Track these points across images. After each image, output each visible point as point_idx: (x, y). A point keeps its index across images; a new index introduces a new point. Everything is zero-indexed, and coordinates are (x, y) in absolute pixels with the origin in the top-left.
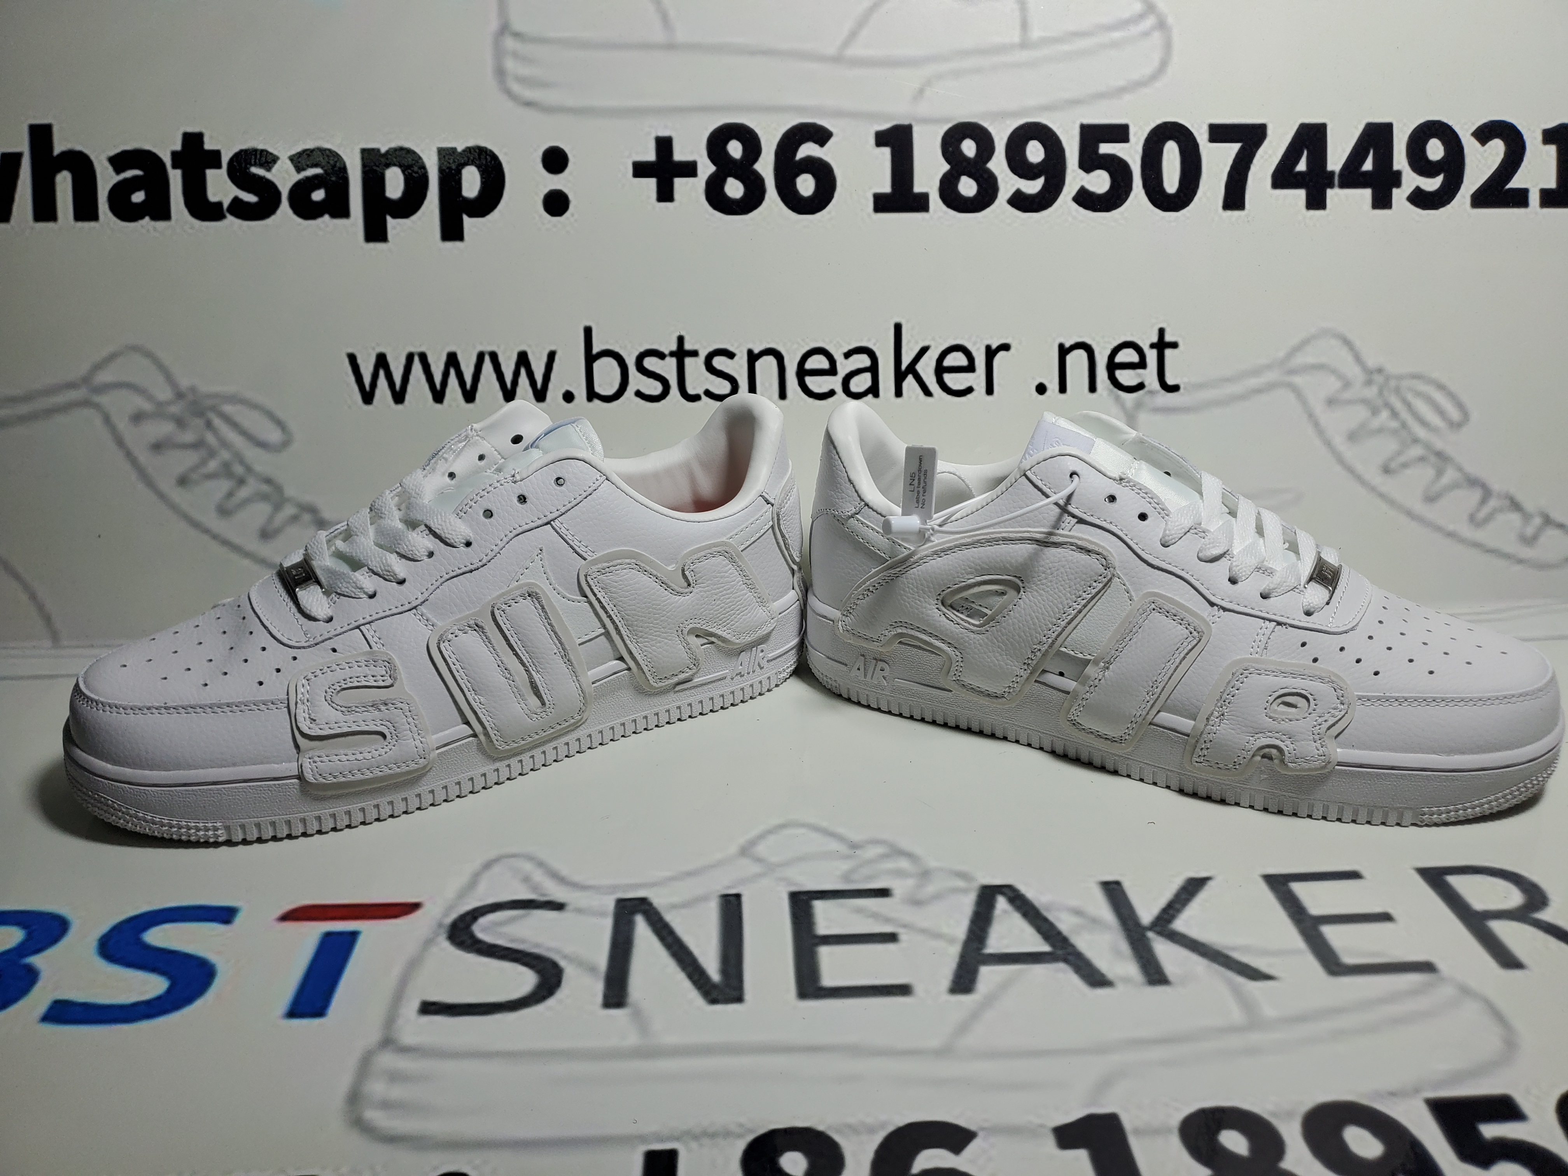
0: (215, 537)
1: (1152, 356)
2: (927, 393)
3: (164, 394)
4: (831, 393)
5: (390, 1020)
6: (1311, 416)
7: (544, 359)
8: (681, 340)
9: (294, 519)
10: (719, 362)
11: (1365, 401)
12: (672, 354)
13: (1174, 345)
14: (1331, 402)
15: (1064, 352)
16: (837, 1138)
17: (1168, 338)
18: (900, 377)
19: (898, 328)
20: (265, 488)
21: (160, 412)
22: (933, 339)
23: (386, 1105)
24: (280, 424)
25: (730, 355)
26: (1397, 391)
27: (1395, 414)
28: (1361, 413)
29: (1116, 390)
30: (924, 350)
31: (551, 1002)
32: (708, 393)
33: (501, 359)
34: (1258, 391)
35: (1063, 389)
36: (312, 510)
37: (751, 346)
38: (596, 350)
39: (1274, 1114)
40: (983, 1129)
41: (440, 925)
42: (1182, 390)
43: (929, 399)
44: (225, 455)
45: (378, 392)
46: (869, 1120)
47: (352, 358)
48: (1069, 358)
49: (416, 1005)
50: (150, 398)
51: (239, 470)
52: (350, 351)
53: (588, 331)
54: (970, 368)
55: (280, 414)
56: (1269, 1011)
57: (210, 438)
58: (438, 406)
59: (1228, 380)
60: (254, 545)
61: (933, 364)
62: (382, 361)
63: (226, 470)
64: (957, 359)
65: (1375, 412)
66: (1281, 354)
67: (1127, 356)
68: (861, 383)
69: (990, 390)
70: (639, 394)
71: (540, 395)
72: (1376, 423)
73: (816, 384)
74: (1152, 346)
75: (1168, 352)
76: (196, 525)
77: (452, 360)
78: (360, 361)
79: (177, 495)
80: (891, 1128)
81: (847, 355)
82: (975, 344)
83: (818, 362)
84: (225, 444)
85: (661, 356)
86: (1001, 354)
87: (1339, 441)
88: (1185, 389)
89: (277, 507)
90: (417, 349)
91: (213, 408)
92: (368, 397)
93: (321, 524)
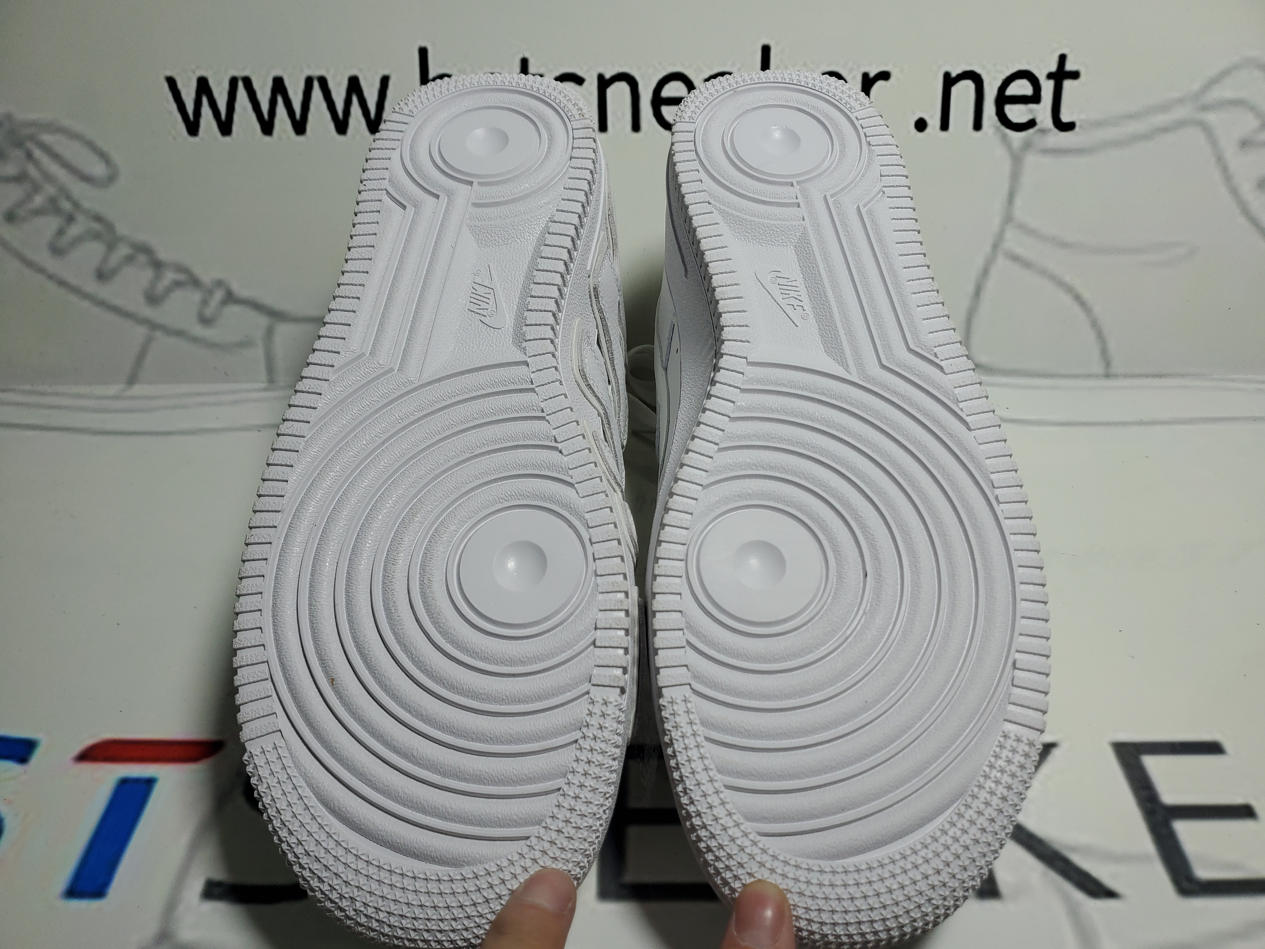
0: (51, 277)
1: (1048, 88)
6: (1220, 159)
7: (377, 85)
8: (525, 63)
9: (129, 259)
13: (1075, 75)
14: (1245, 144)
15: (949, 81)
17: (1069, 66)
19: (766, 51)
20: (96, 226)
24: (103, 156)
25: (579, 80)
29: (1003, 128)
33: (331, 85)
34: (1165, 130)
35: (945, 126)
36: (145, 249)
37: (601, 70)
38: (432, 71)
42: (1077, 129)
44: (50, 190)
45: (203, 122)
47: (171, 82)
48: (955, 90)
49: (199, 884)
51: (66, 206)
52: (169, 74)
53: (423, 53)
55: (101, 144)
57: (32, 171)
58: (267, 139)
59: (1131, 117)
60: (91, 286)
62: (203, 86)
66: (1196, 87)
67: (1022, 88)
71: (374, 125)
74: (1050, 76)
75: (1068, 84)
76: (31, 264)
77: (279, 86)
78: (180, 85)
79: (8, 233)
81: (708, 81)
82: (851, 71)
83: (675, 89)
84: (49, 177)
86: (880, 84)
87: (1247, 189)
88: (1081, 127)
89: (111, 247)
90: (240, 74)
91: (32, 138)
92: (193, 128)
93: (158, 265)
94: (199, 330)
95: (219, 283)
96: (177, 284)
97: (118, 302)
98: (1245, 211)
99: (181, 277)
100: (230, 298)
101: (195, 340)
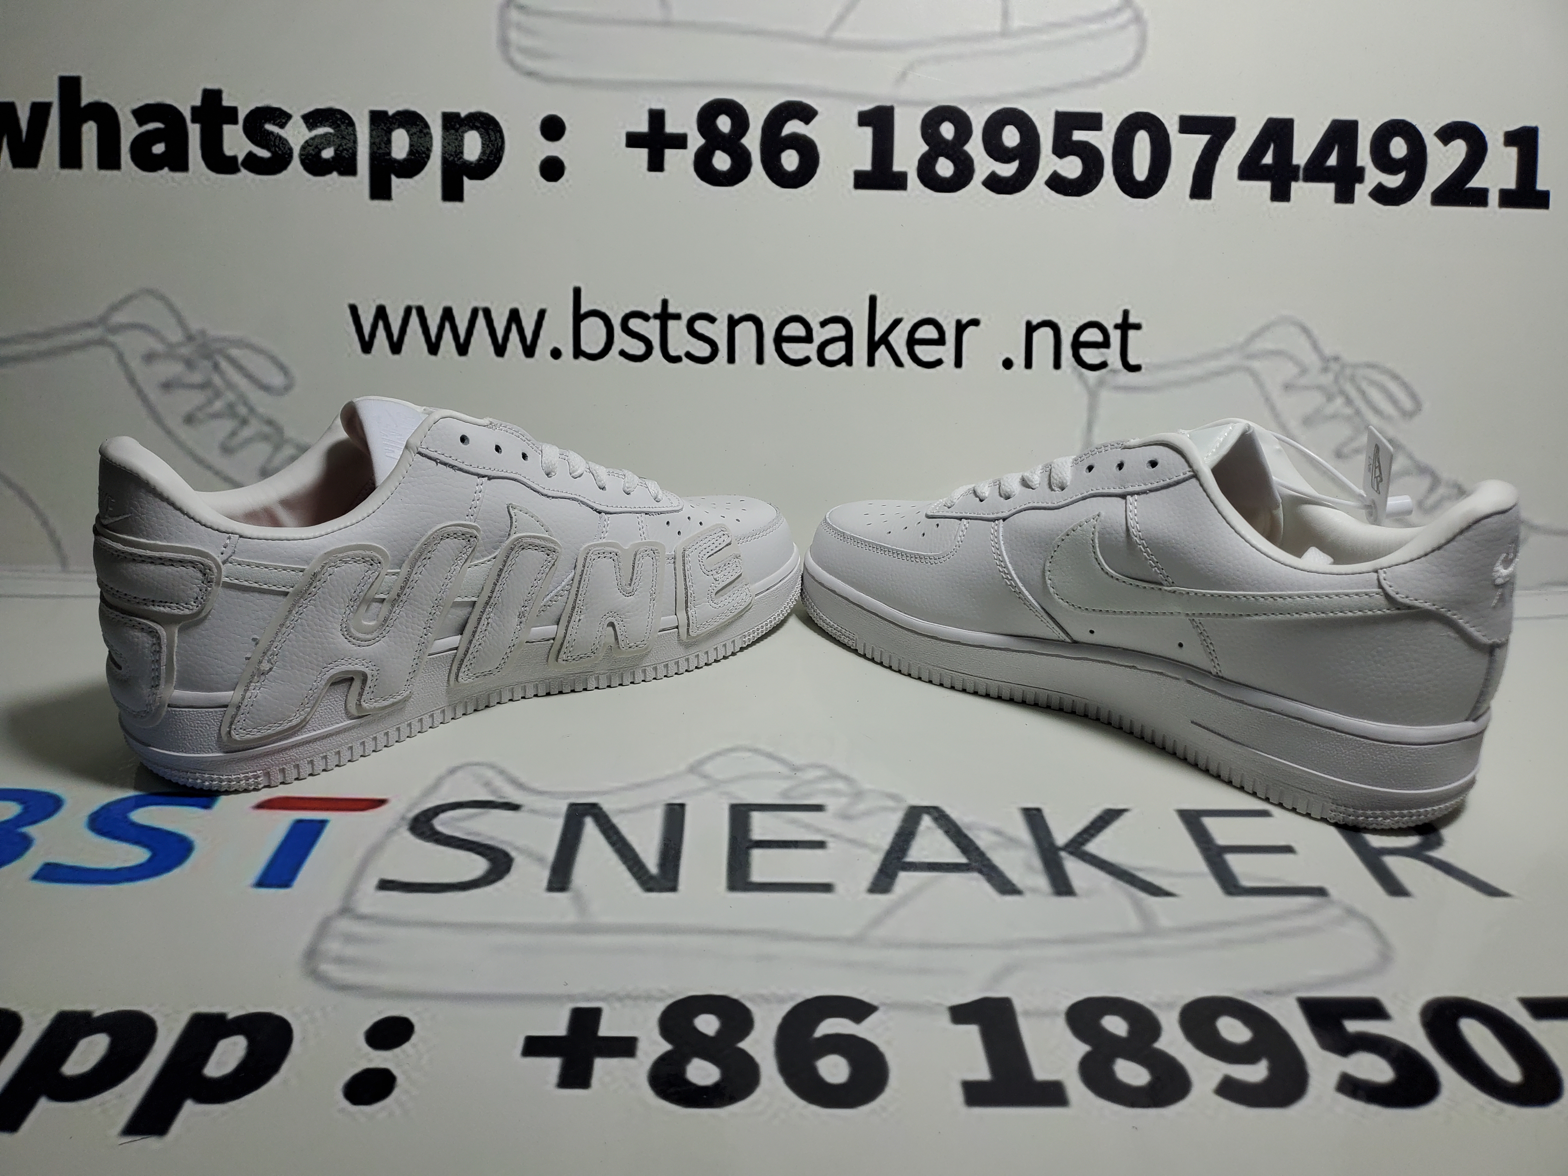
0: (216, 473)
1: (1115, 336)
2: (899, 363)
3: (175, 336)
4: (807, 360)
5: (350, 892)
6: (1268, 400)
7: (535, 316)
8: (665, 303)
9: (293, 459)
10: (701, 326)
11: (1320, 388)
12: (656, 316)
13: (1138, 327)
14: (1288, 387)
15: (1031, 328)
16: (749, 1005)
17: (1132, 320)
18: (873, 347)
19: (873, 300)
20: (267, 429)
21: (171, 353)
22: (906, 312)
23: (341, 961)
24: (283, 369)
25: (712, 319)
26: (1352, 379)
27: (1349, 401)
28: (1317, 399)
29: (1079, 367)
30: (897, 322)
31: (499, 884)
32: (689, 355)
33: (494, 315)
34: (1218, 374)
35: (1028, 364)
37: (731, 312)
38: (583, 310)
39: (1156, 1005)
40: (884, 1004)
41: (403, 818)
42: (1143, 370)
43: (900, 369)
44: (230, 396)
45: (377, 342)
46: (781, 992)
47: (354, 309)
48: (1036, 335)
49: (375, 882)
50: (162, 339)
51: (242, 410)
52: (352, 302)
53: (577, 292)
54: (941, 341)
55: (283, 359)
56: (1164, 922)
57: (217, 380)
58: (433, 357)
59: (1188, 362)
61: (905, 335)
62: (381, 313)
63: (230, 411)
64: (928, 332)
65: (1330, 398)
66: (1241, 339)
67: (1092, 335)
68: (835, 351)
69: (958, 363)
70: (623, 353)
71: (529, 351)
72: (1330, 409)
73: (793, 350)
74: (1117, 327)
75: (1132, 333)
76: (199, 461)
77: (448, 314)
78: (360, 312)
79: (184, 433)
80: (800, 1000)
81: (824, 324)
82: (946, 317)
83: (795, 330)
84: (230, 386)
85: (645, 317)
86: (971, 329)
88: (1146, 369)
89: (277, 448)
90: (415, 303)
91: (221, 352)
92: (367, 347)
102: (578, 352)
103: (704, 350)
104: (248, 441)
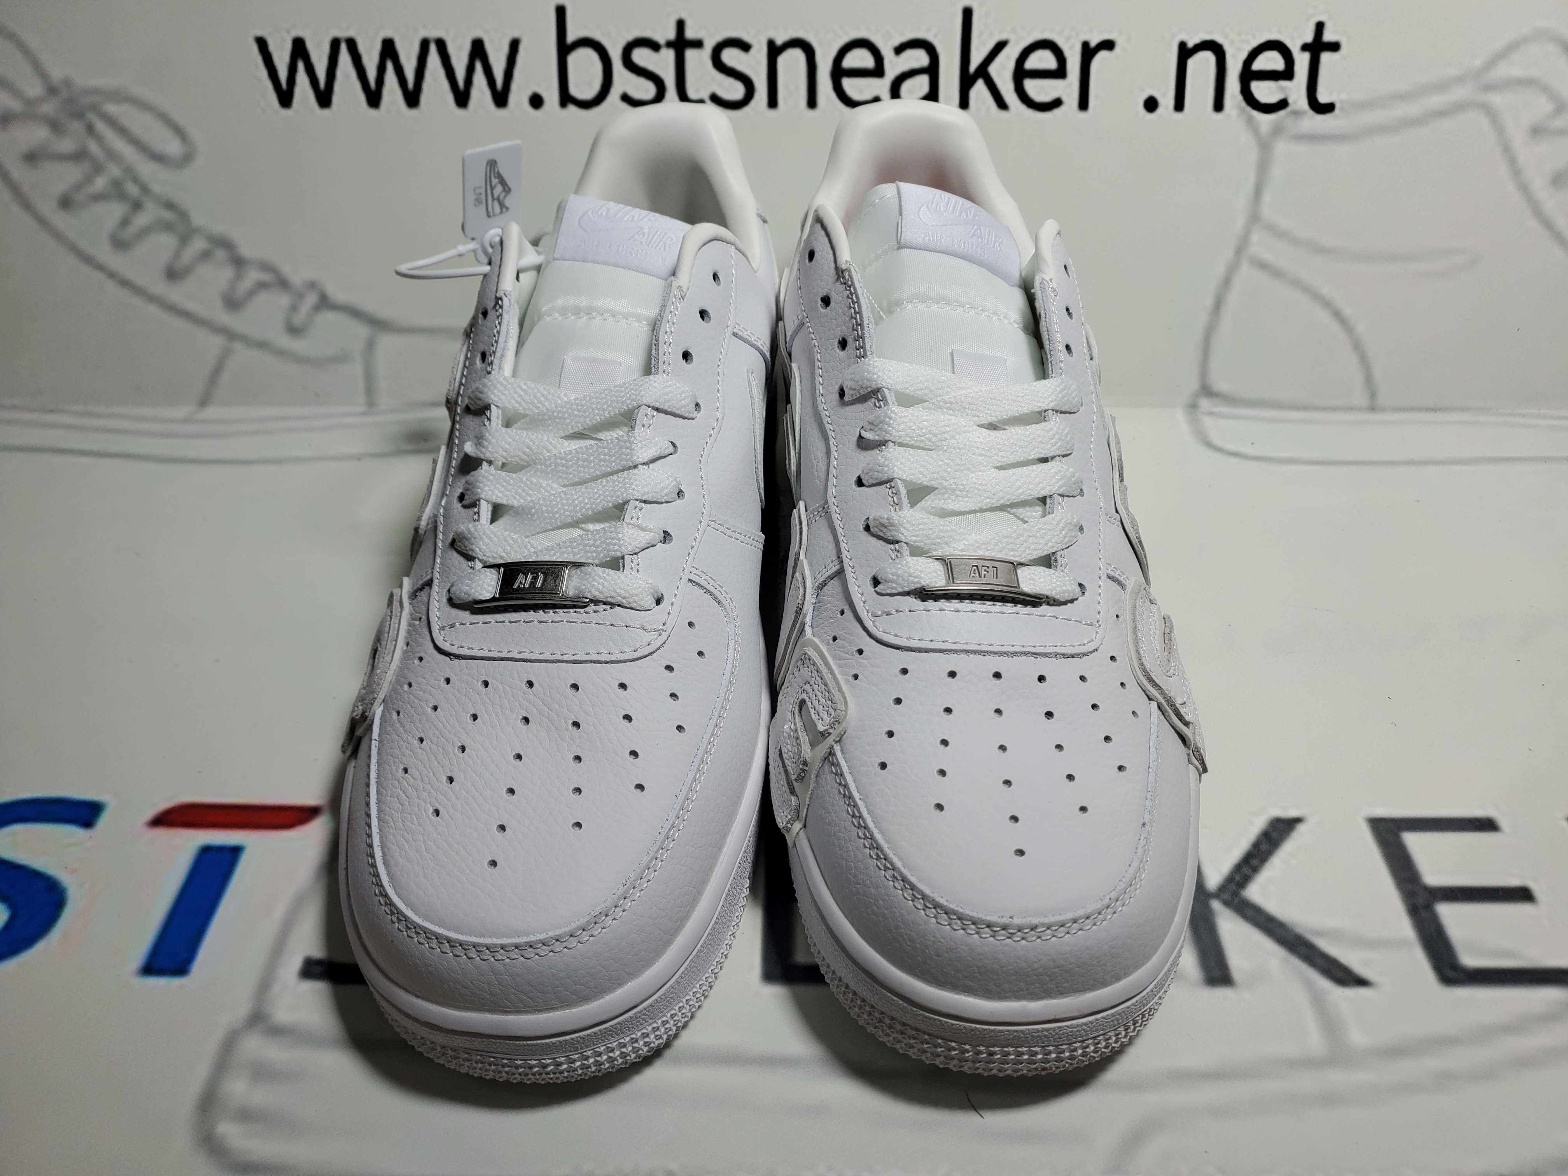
0: (112, 275)
1: (1302, 61)
2: (1002, 104)
3: (33, 89)
4: (875, 101)
5: (264, 986)
6: (1507, 150)
7: (505, 49)
8: (681, 25)
9: (206, 255)
10: (730, 56)
12: (669, 44)
13: (1334, 47)
14: (1537, 131)
15: (1185, 53)
17: (1328, 36)
18: (967, 82)
19: (967, 14)
20: (167, 215)
21: (30, 113)
22: (1014, 31)
23: (245, 1115)
24: (179, 131)
25: (745, 47)
29: (1249, 109)
30: (1000, 46)
32: (714, 98)
33: (451, 49)
34: (1441, 114)
35: (1179, 105)
36: (225, 244)
37: (771, 35)
38: (571, 37)
42: (1337, 111)
43: (1003, 114)
44: (114, 171)
45: (297, 91)
47: (262, 44)
48: (1192, 63)
49: (297, 964)
50: (17, 94)
51: (133, 190)
52: (260, 33)
53: (561, 12)
54: (1060, 73)
55: (177, 116)
56: (1358, 1038)
57: (94, 148)
58: (373, 112)
59: (1400, 97)
60: (159, 287)
61: (1011, 65)
62: (299, 49)
63: (117, 191)
64: (1043, 60)
66: (1478, 62)
67: (1271, 61)
68: (915, 86)
69: (1083, 104)
70: (626, 98)
71: (501, 98)
73: (855, 87)
74: (1305, 47)
75: (1326, 57)
76: (88, 260)
77: (389, 49)
78: (272, 48)
79: (62, 221)
81: (899, 50)
82: (1068, 39)
83: (860, 59)
84: (113, 155)
85: (655, 46)
86: (1102, 55)
87: (1539, 186)
88: (1342, 109)
89: (184, 239)
90: (343, 34)
91: (94, 108)
92: (285, 98)
93: (239, 262)
94: (285, 341)
95: (312, 285)
96: (262, 286)
97: (191, 306)
98: (1537, 212)
99: (266, 277)
100: (324, 303)
101: (281, 353)
102: (566, 99)
103: (735, 91)
104: (146, 231)
